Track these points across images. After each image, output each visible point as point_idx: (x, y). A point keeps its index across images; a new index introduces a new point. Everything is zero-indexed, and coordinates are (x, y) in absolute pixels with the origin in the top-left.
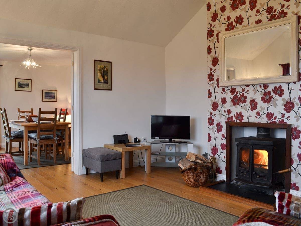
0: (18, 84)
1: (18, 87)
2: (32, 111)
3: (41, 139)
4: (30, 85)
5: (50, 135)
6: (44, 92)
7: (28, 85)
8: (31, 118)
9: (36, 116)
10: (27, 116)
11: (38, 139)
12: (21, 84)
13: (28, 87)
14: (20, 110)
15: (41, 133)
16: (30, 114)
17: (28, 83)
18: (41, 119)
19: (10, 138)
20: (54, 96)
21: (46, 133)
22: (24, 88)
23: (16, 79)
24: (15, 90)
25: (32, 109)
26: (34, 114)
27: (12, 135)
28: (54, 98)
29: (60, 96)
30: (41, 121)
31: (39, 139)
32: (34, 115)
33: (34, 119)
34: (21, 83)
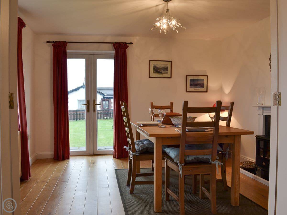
0: (153, 68)
1: (154, 73)
2: (171, 107)
3: (187, 163)
4: (169, 69)
5: (204, 155)
6: (189, 78)
7: (166, 69)
8: (170, 118)
9: (177, 115)
10: (163, 115)
11: (181, 164)
12: (157, 68)
13: (167, 72)
14: (154, 105)
15: (188, 151)
16: (168, 111)
17: (167, 66)
18: (187, 123)
19: (134, 154)
20: (203, 84)
21: (197, 151)
22: (162, 73)
23: (150, 61)
24: (150, 77)
25: (172, 103)
26: (175, 111)
27: (136, 147)
28: (204, 87)
29: (212, 84)
30: (187, 128)
31: (184, 164)
32: (174, 113)
33: (174, 120)
34: (157, 66)
